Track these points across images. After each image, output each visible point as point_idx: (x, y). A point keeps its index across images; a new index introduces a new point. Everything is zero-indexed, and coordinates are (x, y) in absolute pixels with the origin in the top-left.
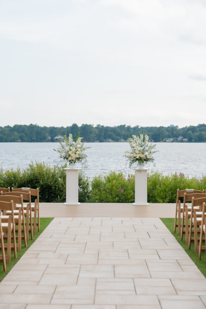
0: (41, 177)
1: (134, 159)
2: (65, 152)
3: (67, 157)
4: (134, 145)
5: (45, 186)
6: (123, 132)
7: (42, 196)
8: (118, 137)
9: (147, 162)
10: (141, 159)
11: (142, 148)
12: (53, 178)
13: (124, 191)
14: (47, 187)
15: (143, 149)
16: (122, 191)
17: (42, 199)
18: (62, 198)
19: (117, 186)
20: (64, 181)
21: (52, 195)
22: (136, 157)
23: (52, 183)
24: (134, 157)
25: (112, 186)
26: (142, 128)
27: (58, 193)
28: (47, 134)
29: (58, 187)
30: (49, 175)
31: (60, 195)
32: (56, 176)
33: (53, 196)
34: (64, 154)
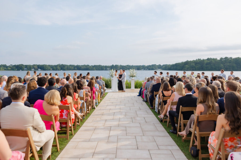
4: (131, 72)
6: (128, 67)
10: (133, 76)
11: (133, 73)
16: (128, 85)
24: (131, 76)
26: (134, 66)
28: (104, 68)
32: (108, 81)
34: (111, 75)
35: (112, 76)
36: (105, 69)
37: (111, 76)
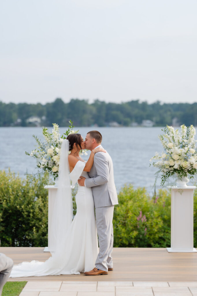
0: (4, 196)
1: (170, 169)
2: (46, 158)
3: (49, 167)
4: (170, 145)
5: (10, 211)
6: (136, 112)
7: (6, 229)
8: (128, 119)
9: (194, 176)
10: (182, 169)
11: (183, 151)
12: (24, 196)
13: (147, 219)
14: (14, 212)
15: (186, 152)
16: (144, 219)
17: (5, 233)
18: (40, 232)
19: (135, 210)
20: (43, 202)
21: (24, 226)
22: (173, 166)
23: (23, 207)
24: (170, 167)
25: (127, 211)
26: (165, 105)
27: (33, 222)
28: (15, 115)
29: (33, 213)
30: (17, 191)
31: (37, 227)
32: (30, 194)
33: (25, 229)
34: (44, 161)
35: (54, 169)
36: (19, 121)
37: (48, 168)
